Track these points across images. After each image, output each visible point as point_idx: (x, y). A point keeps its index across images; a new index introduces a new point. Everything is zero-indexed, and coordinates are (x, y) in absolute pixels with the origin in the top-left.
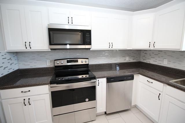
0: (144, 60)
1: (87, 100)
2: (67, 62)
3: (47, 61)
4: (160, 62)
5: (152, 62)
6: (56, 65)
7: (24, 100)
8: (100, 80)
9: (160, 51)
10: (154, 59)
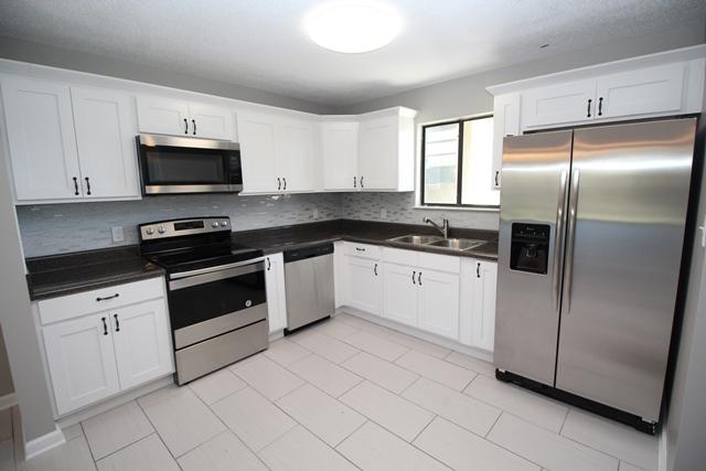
0: (349, 214)
1: (249, 303)
2: (176, 229)
3: (115, 229)
4: (376, 215)
5: (363, 216)
6: (145, 237)
7: (104, 319)
8: (272, 257)
9: (374, 194)
10: (366, 211)
